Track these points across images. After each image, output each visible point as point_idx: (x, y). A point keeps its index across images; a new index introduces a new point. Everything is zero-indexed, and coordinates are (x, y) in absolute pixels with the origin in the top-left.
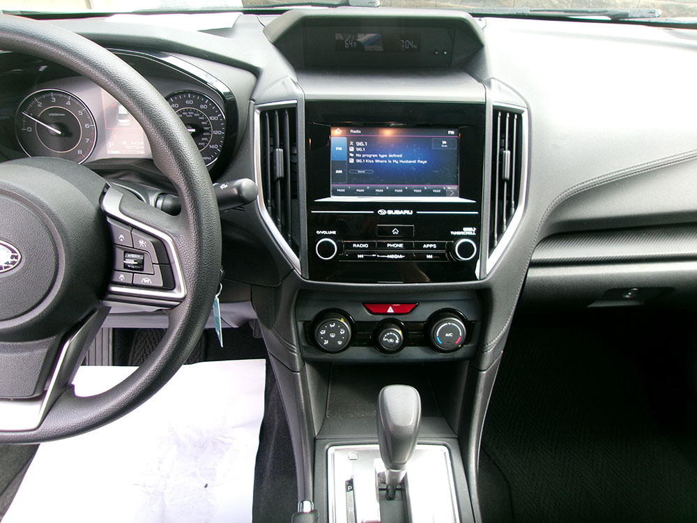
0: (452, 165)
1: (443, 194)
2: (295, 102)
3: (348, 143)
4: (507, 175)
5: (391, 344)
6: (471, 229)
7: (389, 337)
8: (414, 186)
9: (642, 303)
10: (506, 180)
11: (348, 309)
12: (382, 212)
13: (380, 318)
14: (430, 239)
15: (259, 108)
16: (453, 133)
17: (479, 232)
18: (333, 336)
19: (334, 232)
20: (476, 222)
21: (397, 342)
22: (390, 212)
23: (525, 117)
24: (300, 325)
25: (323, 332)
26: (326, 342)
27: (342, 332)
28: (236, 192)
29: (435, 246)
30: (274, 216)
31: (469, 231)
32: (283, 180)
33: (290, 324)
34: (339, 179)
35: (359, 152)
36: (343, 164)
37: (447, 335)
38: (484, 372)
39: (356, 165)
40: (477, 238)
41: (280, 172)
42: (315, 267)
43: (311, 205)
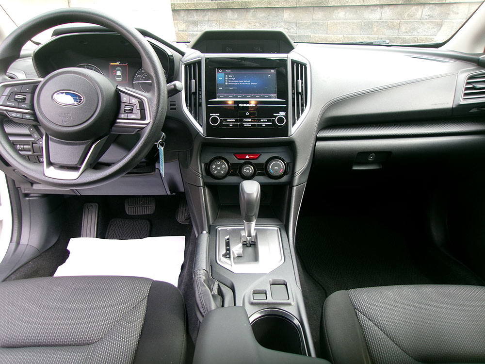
0: (274, 85)
1: (270, 97)
2: (200, 58)
3: (225, 76)
4: (300, 90)
5: (248, 173)
6: (283, 113)
7: (247, 169)
8: (256, 94)
9: (381, 167)
10: (300, 93)
11: (226, 157)
12: (241, 105)
13: (243, 161)
14: (264, 117)
15: (184, 64)
16: (273, 71)
17: (287, 114)
18: (219, 168)
19: (218, 114)
20: (285, 110)
21: (251, 172)
22: (245, 105)
23: (308, 66)
24: (203, 165)
25: (214, 167)
26: (216, 172)
27: (223, 167)
28: (173, 87)
29: (266, 120)
30: (190, 111)
31: (282, 114)
32: (195, 94)
33: (198, 164)
34: (221, 91)
35: (230, 80)
36: (223, 85)
37: (275, 168)
38: (295, 187)
39: (229, 86)
40: (286, 116)
41: (193, 90)
42: (210, 130)
43: (207, 102)
